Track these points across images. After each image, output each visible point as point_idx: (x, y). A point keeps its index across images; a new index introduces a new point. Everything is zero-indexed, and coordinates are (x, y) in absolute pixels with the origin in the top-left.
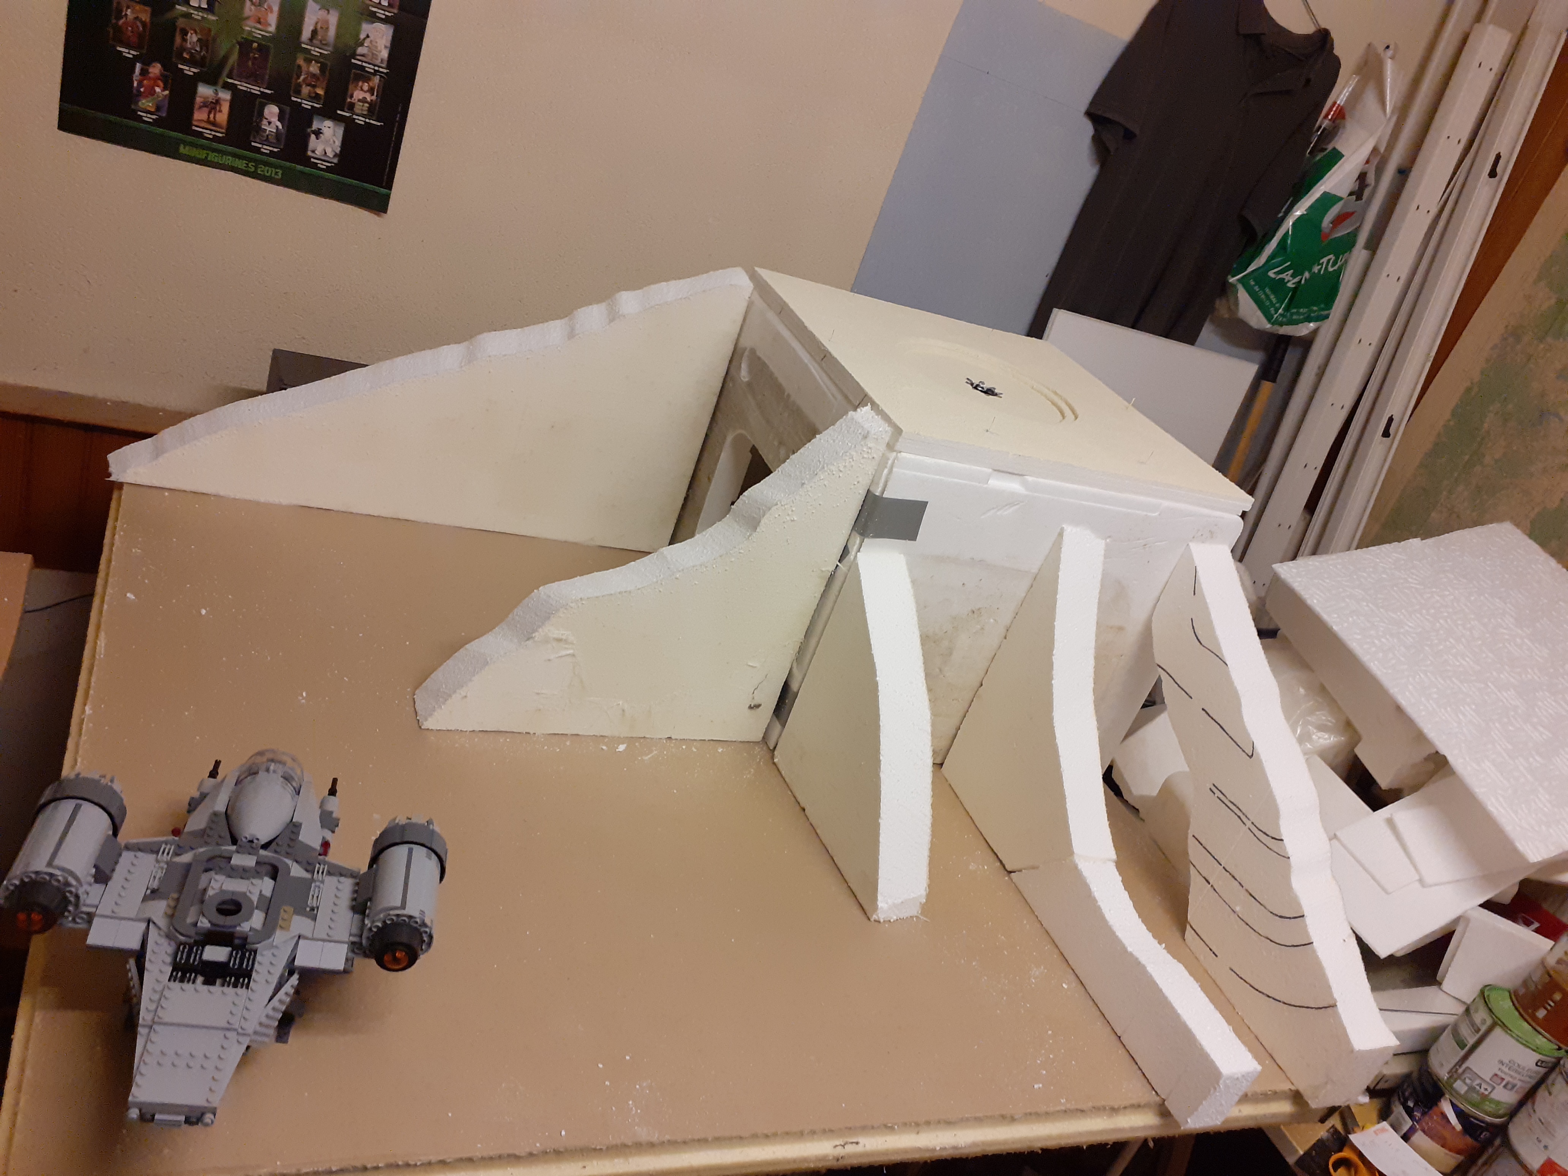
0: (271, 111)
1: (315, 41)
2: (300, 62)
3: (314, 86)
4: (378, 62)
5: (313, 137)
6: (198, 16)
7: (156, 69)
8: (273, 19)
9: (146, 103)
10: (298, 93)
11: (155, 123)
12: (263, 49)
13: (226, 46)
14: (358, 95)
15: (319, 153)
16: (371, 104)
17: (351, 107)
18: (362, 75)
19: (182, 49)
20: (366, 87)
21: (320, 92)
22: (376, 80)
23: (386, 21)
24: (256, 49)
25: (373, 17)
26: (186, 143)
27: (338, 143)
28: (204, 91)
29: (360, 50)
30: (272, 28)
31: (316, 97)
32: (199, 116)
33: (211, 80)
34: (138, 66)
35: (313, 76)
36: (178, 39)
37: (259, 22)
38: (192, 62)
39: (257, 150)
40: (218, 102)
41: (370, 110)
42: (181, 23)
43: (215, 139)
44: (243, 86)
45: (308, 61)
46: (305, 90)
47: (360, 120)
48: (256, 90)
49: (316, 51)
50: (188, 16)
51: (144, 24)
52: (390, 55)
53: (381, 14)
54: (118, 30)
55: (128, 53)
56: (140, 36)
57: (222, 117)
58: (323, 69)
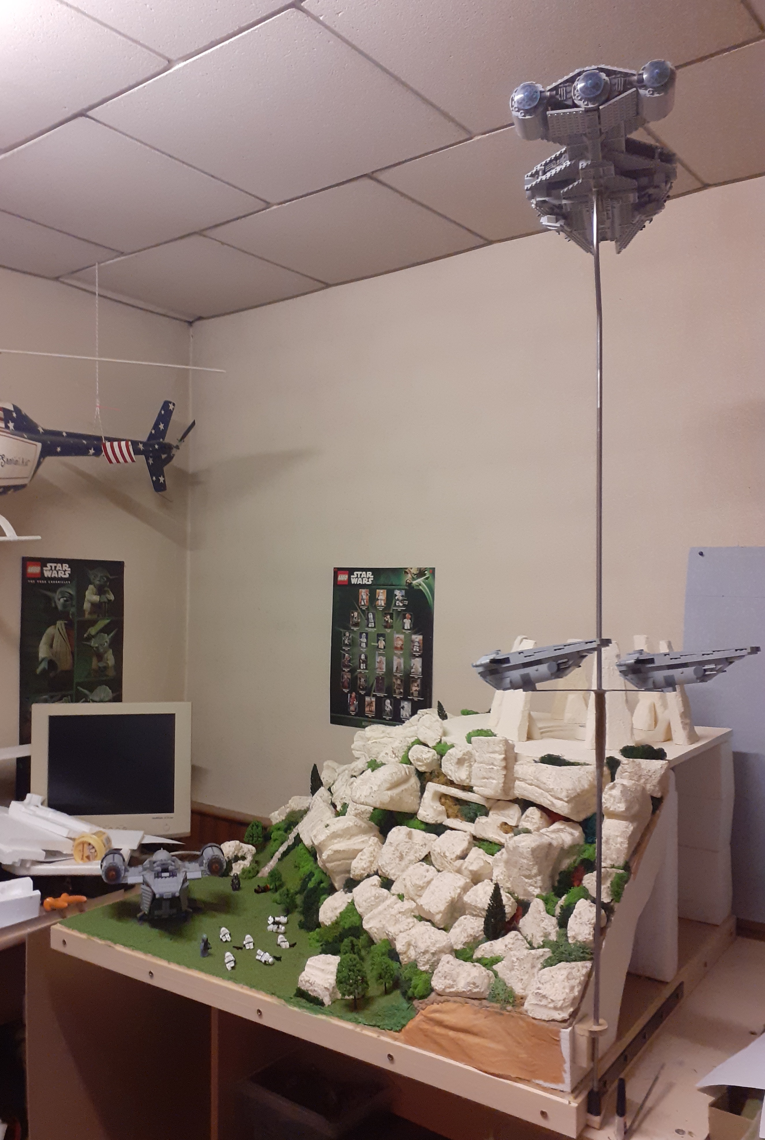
0: (388, 701)
1: (398, 671)
2: (394, 680)
3: (399, 689)
4: (418, 674)
5: (402, 709)
6: (363, 671)
7: (354, 694)
8: (384, 666)
9: (352, 708)
10: (395, 692)
11: (355, 715)
12: (383, 679)
13: (373, 681)
14: (414, 688)
15: (404, 715)
16: (419, 691)
17: (412, 694)
18: (414, 680)
19: (360, 685)
20: (416, 685)
21: (402, 691)
22: (419, 681)
23: (419, 656)
24: (382, 679)
25: (415, 656)
26: (365, 721)
27: (410, 710)
28: (367, 699)
29: (412, 671)
30: (384, 670)
31: (400, 693)
32: (367, 709)
33: (368, 694)
34: (349, 695)
35: (399, 685)
36: (359, 682)
37: (381, 669)
38: (362, 690)
39: (385, 719)
40: (372, 702)
41: (419, 694)
42: (359, 676)
43: (373, 717)
44: (378, 695)
45: (396, 679)
46: (397, 691)
47: (416, 699)
48: (382, 695)
49: (399, 675)
50: (361, 672)
51: (349, 679)
52: (422, 669)
53: (417, 654)
54: (343, 683)
55: (346, 691)
56: (349, 684)
57: (373, 708)
58: (401, 681)
